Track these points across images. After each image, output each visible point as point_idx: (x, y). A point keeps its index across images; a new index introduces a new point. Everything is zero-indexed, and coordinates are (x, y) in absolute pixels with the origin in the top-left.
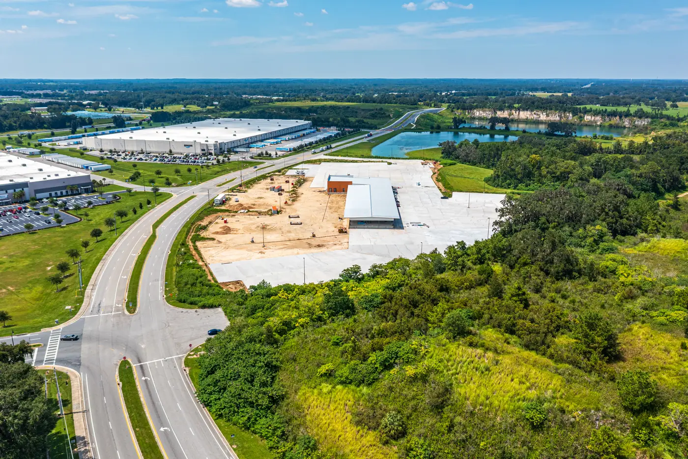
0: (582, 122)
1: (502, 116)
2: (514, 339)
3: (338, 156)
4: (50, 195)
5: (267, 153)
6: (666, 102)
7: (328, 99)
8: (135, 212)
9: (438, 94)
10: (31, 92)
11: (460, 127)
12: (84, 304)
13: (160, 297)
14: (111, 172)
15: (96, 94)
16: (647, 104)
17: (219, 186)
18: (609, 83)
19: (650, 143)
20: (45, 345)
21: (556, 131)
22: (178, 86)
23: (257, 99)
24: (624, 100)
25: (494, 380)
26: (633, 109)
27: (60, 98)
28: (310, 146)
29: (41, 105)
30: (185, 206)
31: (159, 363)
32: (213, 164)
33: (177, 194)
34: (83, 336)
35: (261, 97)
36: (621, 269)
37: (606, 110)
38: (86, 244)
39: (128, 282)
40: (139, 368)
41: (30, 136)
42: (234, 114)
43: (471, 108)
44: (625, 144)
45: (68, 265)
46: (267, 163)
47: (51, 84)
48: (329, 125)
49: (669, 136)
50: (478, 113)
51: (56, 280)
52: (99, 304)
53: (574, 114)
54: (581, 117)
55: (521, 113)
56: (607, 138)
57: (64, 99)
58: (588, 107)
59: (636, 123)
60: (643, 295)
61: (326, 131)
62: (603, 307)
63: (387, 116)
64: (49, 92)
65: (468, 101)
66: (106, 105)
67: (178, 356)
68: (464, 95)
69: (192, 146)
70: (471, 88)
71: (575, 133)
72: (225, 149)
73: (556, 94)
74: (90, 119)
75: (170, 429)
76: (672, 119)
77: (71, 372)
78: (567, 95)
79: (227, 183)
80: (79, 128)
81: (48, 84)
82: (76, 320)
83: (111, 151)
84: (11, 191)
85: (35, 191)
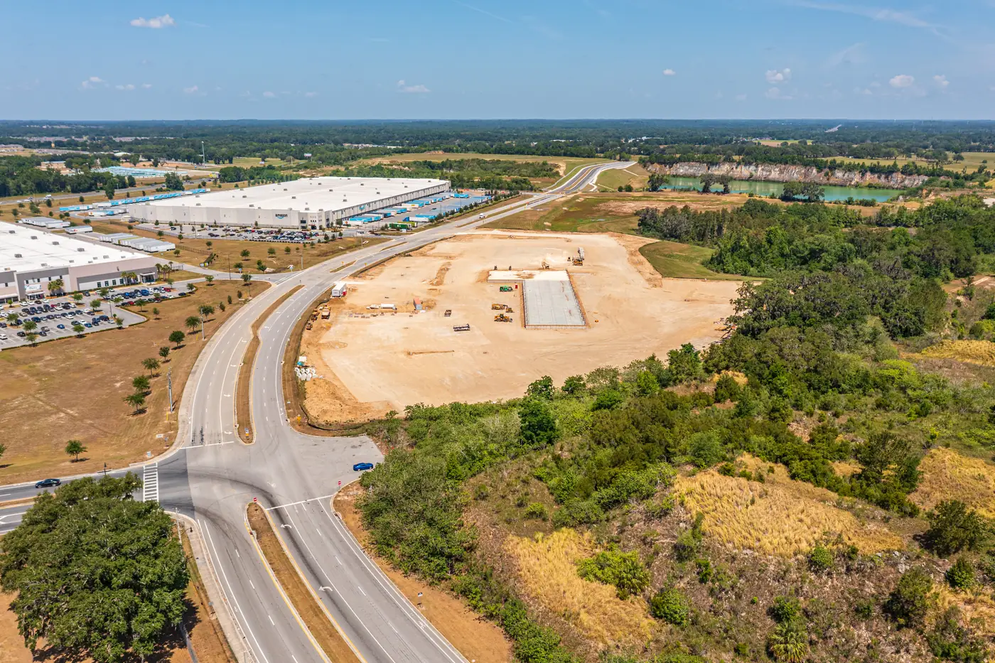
0: (831, 181)
1: (716, 173)
3: (492, 229)
4: (99, 284)
6: (947, 152)
7: (467, 150)
8: (223, 308)
9: (623, 141)
10: (36, 139)
11: (660, 188)
12: (179, 431)
13: (282, 422)
14: (177, 252)
15: (131, 143)
16: (919, 156)
17: (335, 271)
18: (863, 125)
21: (796, 194)
22: (248, 130)
23: (366, 149)
24: (887, 150)
26: (901, 162)
27: (79, 148)
28: (451, 215)
30: (290, 299)
31: (299, 507)
32: (319, 241)
33: (278, 284)
34: (189, 471)
35: (371, 146)
37: (864, 164)
38: (164, 352)
39: (233, 402)
40: (274, 513)
41: (49, 203)
42: (338, 171)
43: (671, 163)
44: (893, 213)
45: (145, 379)
46: (394, 240)
47: (63, 127)
48: (474, 186)
49: (954, 201)
50: (682, 168)
51: (136, 400)
52: (201, 432)
53: (820, 170)
54: (827, 174)
55: (744, 168)
56: (868, 204)
57: (87, 150)
58: (839, 159)
59: (906, 182)
61: (471, 195)
63: (554, 174)
64: (65, 140)
65: (667, 151)
66: (149, 158)
67: (324, 498)
68: (659, 143)
69: (286, 215)
70: (668, 133)
71: (823, 195)
72: (333, 219)
73: (790, 142)
74: (130, 178)
75: (333, 589)
76: (957, 177)
77: (184, 519)
78: (806, 143)
79: (343, 267)
80: (117, 192)
81: (58, 127)
82: (174, 452)
83: (171, 224)
84: (45, 280)
85: (78, 279)
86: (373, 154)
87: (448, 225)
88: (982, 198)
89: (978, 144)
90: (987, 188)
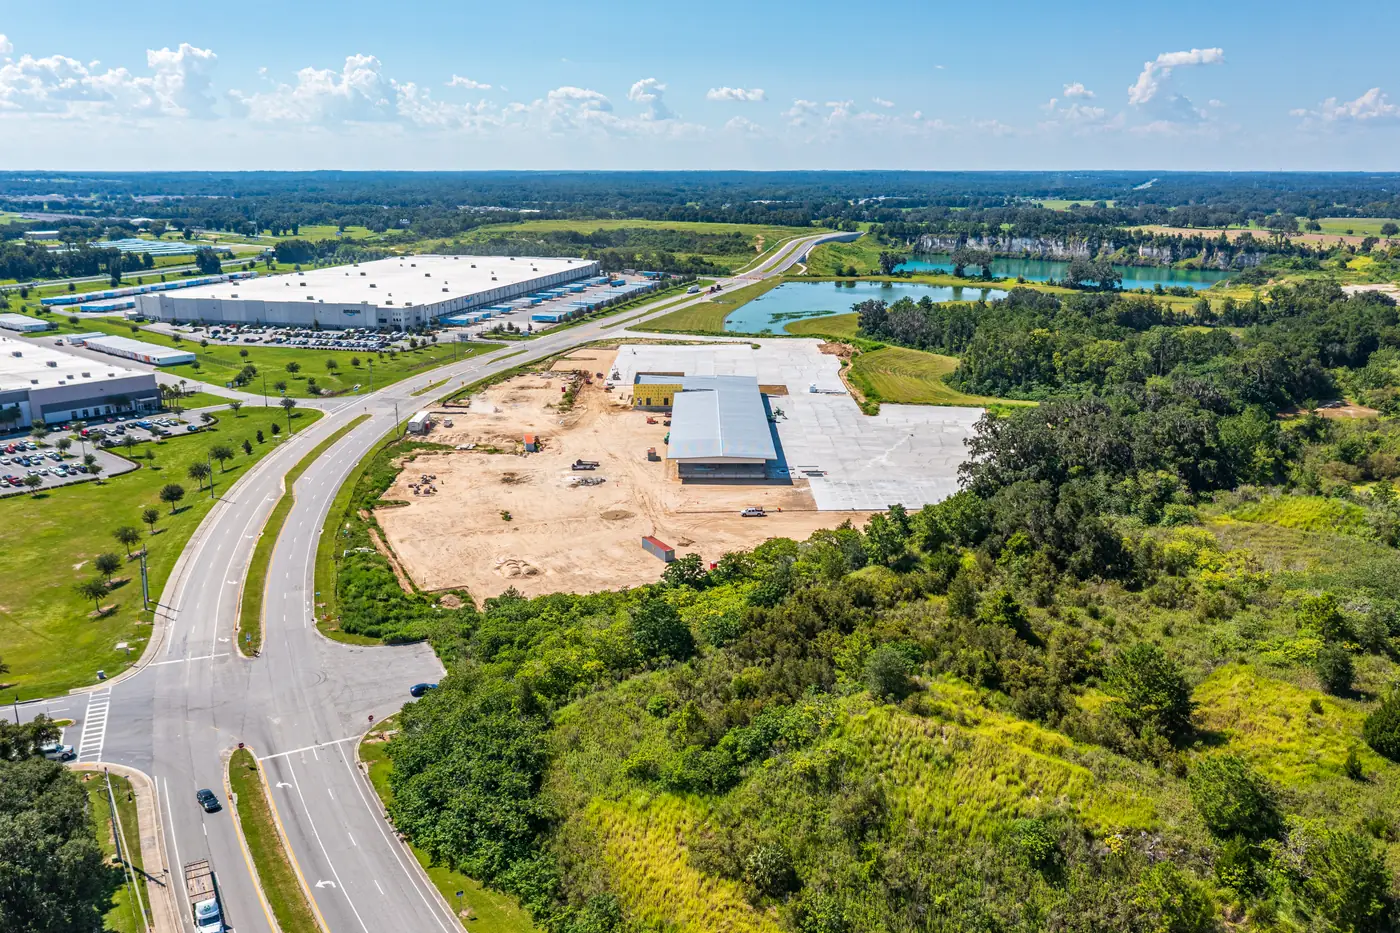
0: (1135, 260)
1: (976, 249)
2: (996, 696)
3: (653, 331)
4: (74, 415)
5: (510, 327)
6: (1298, 219)
7: (630, 216)
8: (248, 449)
9: (851, 202)
10: (23, 198)
11: (894, 270)
12: (152, 639)
13: (306, 622)
14: (197, 366)
15: (158, 204)
16: (1261, 224)
17: (416, 394)
18: (1187, 180)
19: (1266, 301)
20: (80, 722)
21: (1083, 279)
22: (326, 187)
23: (488, 214)
24: (1216, 215)
25: (959, 776)
26: (1234, 233)
27: (82, 211)
28: (596, 311)
29: (44, 226)
30: (349, 436)
31: (309, 753)
32: (403, 350)
33: (333, 412)
34: (156, 702)
35: (497, 209)
36: (1205, 555)
37: (1180, 236)
38: (151, 517)
39: (241, 591)
40: (271, 765)
41: (24, 293)
42: (443, 246)
43: (916, 232)
44: (1216, 306)
45: (117, 559)
46: (513, 346)
47: (64, 181)
48: (634, 269)
49: (1301, 288)
50: (930, 242)
51: (96, 591)
52: (185, 639)
53: (1120, 241)
54: (1131, 250)
55: (1015, 242)
56: (1182, 293)
57: (92, 214)
58: (1145, 229)
60: (1243, 608)
62: (1167, 632)
63: (749, 250)
64: (63, 199)
65: (909, 218)
66: (179, 226)
67: (347, 740)
68: (901, 204)
69: (358, 312)
70: (915, 191)
71: (1120, 282)
72: (426, 320)
73: (1085, 203)
74: (147, 256)
75: (337, 883)
76: (1310, 254)
77: (135, 775)
78: (1105, 206)
79: (432, 387)
80: (125, 276)
81: (57, 181)
82: (139, 670)
83: (194, 324)
85: (42, 406)
86: (496, 220)
87: (589, 325)
88: (1340, 284)
89: (1343, 206)
90: (1350, 270)
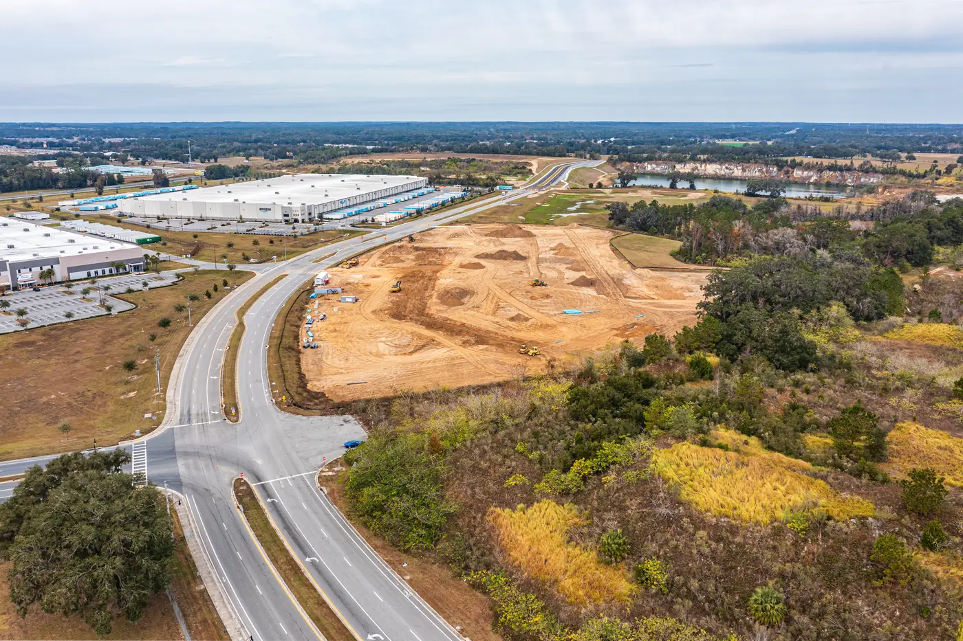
0: (791, 179)
1: (682, 171)
4: (89, 274)
5: (373, 220)
6: (900, 153)
7: (443, 150)
8: (209, 296)
9: (593, 141)
10: (28, 140)
11: (629, 185)
12: (167, 411)
13: (268, 402)
14: (164, 244)
15: (120, 143)
16: (875, 156)
17: (317, 261)
18: (821, 128)
21: (759, 190)
23: (346, 148)
24: (844, 150)
27: (70, 148)
28: (432, 210)
29: (46, 157)
30: (274, 287)
31: (285, 482)
32: (302, 235)
33: (262, 273)
34: (177, 449)
35: (350, 146)
37: (821, 164)
38: (152, 337)
39: (220, 383)
40: (261, 488)
41: (41, 199)
42: (320, 168)
43: (640, 160)
44: (851, 208)
46: (375, 232)
47: (53, 128)
48: (451, 183)
50: (649, 166)
52: (189, 412)
53: (780, 167)
54: (787, 172)
55: (708, 166)
56: (827, 200)
57: (77, 150)
58: (798, 159)
59: (862, 180)
61: (447, 191)
63: (527, 172)
64: (56, 141)
65: (634, 152)
66: (137, 157)
67: (309, 473)
68: (627, 143)
69: (270, 209)
70: (635, 135)
71: (784, 192)
72: (315, 215)
73: (751, 143)
74: (119, 176)
75: (318, 559)
76: (910, 176)
77: (173, 494)
78: (766, 144)
79: (326, 257)
80: (106, 188)
81: (50, 129)
82: (162, 431)
83: (158, 218)
84: (36, 270)
85: (68, 268)
86: (352, 153)
87: (425, 219)
88: (934, 194)
89: (928, 145)
90: (939, 185)
